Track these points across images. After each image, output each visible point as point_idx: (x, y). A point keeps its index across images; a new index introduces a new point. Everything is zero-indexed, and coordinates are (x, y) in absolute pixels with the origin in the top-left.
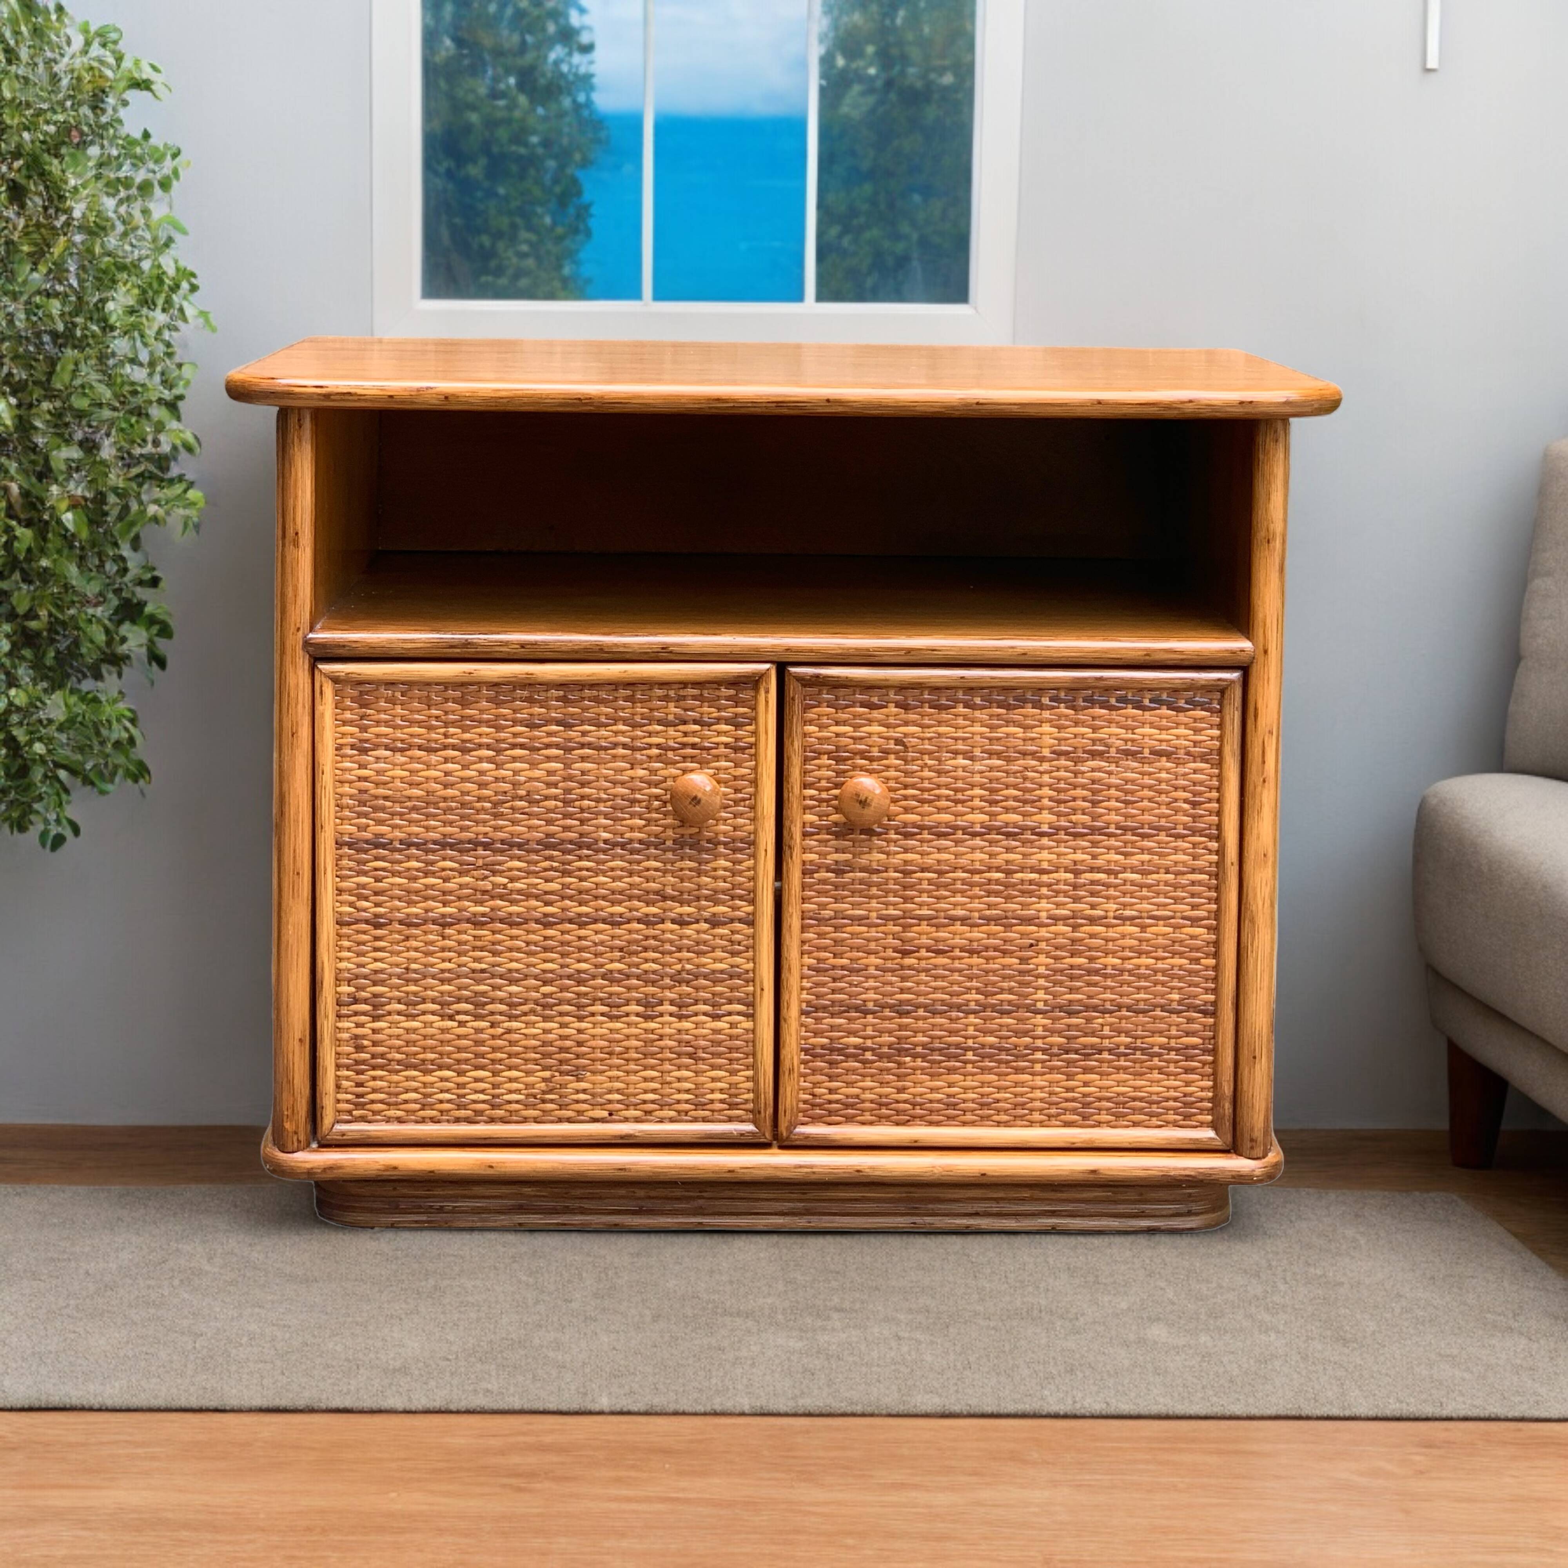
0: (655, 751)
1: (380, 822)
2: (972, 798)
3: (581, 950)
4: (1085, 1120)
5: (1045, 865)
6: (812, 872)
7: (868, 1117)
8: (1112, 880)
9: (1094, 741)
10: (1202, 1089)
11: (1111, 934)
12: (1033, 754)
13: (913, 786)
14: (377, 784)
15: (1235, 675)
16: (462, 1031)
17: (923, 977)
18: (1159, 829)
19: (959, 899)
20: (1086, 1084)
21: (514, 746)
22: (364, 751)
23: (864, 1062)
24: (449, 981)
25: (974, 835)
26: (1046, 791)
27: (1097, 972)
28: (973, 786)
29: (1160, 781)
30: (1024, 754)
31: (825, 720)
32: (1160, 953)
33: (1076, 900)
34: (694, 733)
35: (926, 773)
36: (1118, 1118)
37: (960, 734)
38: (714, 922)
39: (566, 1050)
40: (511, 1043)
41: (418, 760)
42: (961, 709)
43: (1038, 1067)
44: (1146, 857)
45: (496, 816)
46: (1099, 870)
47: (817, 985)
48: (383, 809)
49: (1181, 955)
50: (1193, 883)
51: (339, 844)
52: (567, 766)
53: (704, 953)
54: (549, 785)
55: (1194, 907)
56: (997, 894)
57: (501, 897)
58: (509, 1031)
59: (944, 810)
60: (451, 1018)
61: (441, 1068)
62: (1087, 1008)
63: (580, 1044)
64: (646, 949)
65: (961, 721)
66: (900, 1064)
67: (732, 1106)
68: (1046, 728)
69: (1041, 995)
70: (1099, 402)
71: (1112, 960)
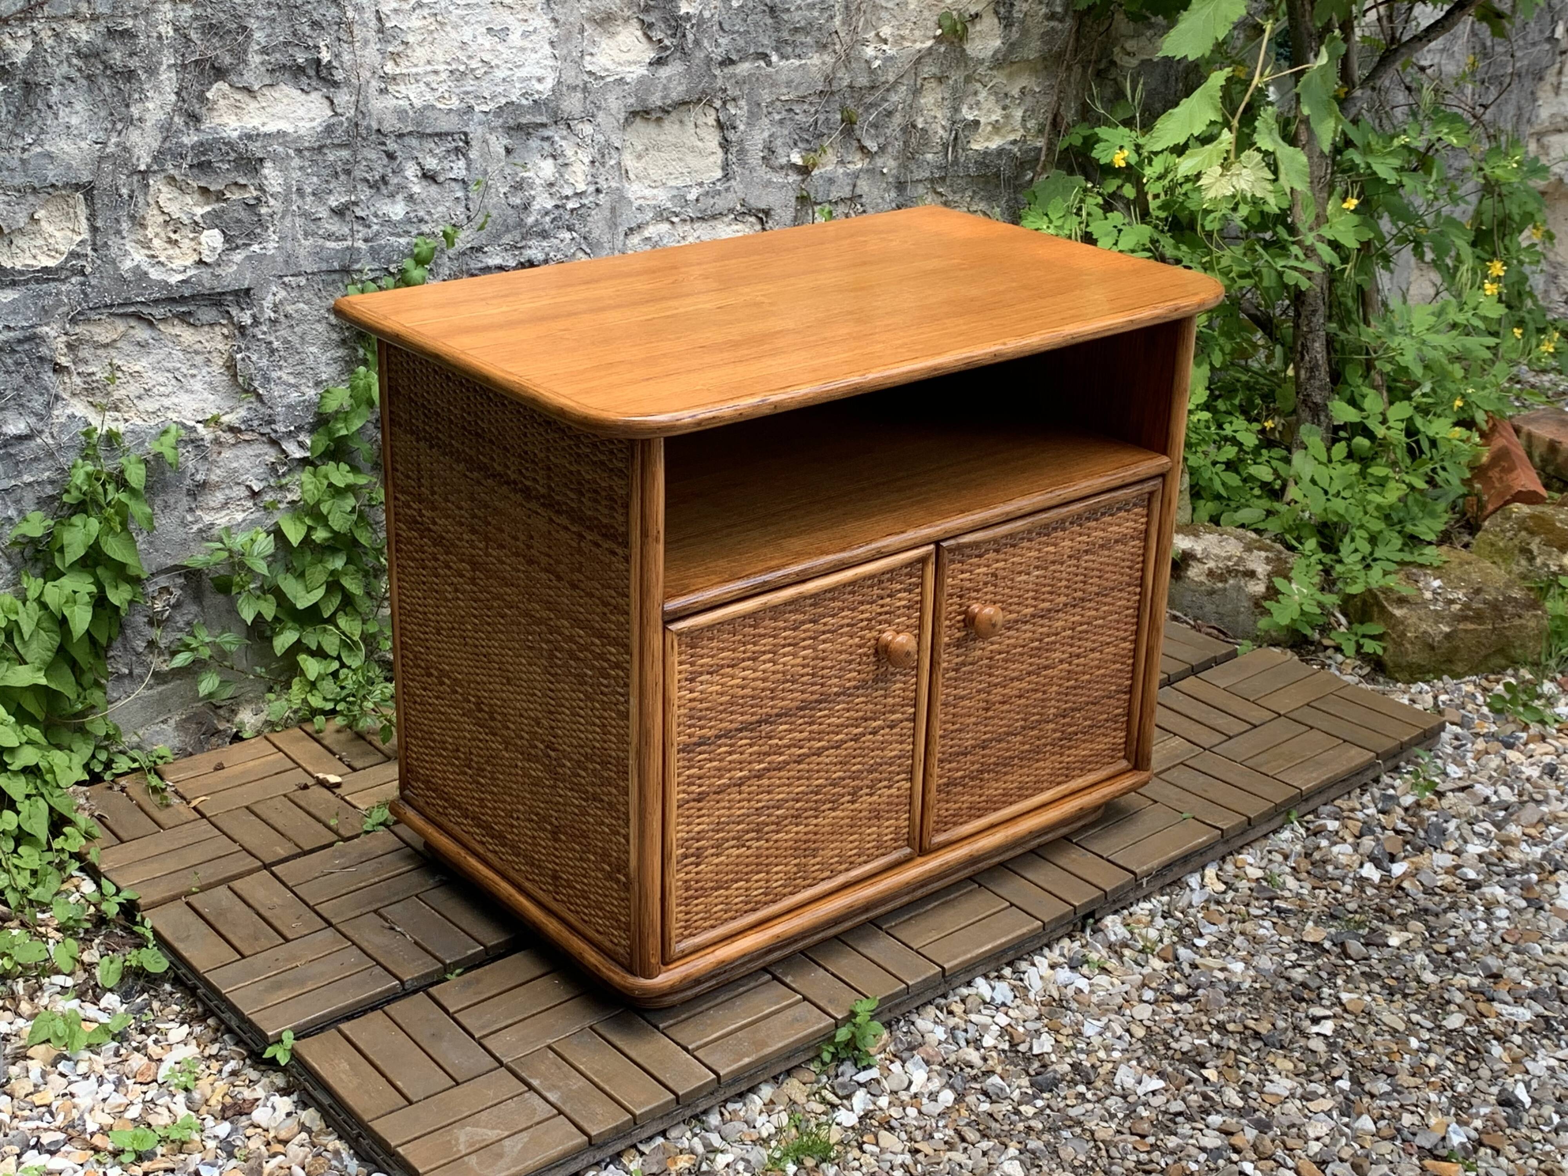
0: (865, 623)
2: (1026, 600)
3: (818, 772)
5: (1059, 630)
6: (945, 674)
7: (964, 819)
8: (1090, 628)
9: (1088, 543)
10: (1121, 738)
11: (1087, 661)
12: (1058, 561)
14: (701, 701)
15: (1160, 481)
16: (749, 852)
17: (996, 721)
18: (1114, 588)
19: (1016, 665)
20: (1068, 756)
21: (784, 646)
22: (693, 680)
23: (963, 785)
24: (742, 822)
25: (1026, 622)
26: (1063, 583)
27: (1078, 687)
28: (1027, 592)
29: (1117, 559)
30: (1054, 562)
31: (956, 572)
32: (1107, 664)
33: (1072, 646)
34: (886, 604)
37: (1023, 560)
38: (892, 726)
39: (808, 841)
40: (777, 849)
41: (726, 675)
42: (1025, 544)
43: (1047, 755)
44: (1106, 608)
45: (773, 699)
46: (1084, 624)
48: (704, 717)
49: (1116, 662)
50: (1127, 617)
51: (679, 751)
52: (814, 650)
53: (886, 748)
55: (1126, 631)
56: (1035, 656)
57: (774, 753)
58: (776, 841)
59: (1013, 611)
60: (743, 846)
61: (736, 882)
62: (1072, 710)
63: (816, 834)
64: (854, 757)
65: (1024, 551)
66: (981, 780)
67: (897, 841)
68: (1066, 542)
69: (1051, 710)
71: (1085, 677)
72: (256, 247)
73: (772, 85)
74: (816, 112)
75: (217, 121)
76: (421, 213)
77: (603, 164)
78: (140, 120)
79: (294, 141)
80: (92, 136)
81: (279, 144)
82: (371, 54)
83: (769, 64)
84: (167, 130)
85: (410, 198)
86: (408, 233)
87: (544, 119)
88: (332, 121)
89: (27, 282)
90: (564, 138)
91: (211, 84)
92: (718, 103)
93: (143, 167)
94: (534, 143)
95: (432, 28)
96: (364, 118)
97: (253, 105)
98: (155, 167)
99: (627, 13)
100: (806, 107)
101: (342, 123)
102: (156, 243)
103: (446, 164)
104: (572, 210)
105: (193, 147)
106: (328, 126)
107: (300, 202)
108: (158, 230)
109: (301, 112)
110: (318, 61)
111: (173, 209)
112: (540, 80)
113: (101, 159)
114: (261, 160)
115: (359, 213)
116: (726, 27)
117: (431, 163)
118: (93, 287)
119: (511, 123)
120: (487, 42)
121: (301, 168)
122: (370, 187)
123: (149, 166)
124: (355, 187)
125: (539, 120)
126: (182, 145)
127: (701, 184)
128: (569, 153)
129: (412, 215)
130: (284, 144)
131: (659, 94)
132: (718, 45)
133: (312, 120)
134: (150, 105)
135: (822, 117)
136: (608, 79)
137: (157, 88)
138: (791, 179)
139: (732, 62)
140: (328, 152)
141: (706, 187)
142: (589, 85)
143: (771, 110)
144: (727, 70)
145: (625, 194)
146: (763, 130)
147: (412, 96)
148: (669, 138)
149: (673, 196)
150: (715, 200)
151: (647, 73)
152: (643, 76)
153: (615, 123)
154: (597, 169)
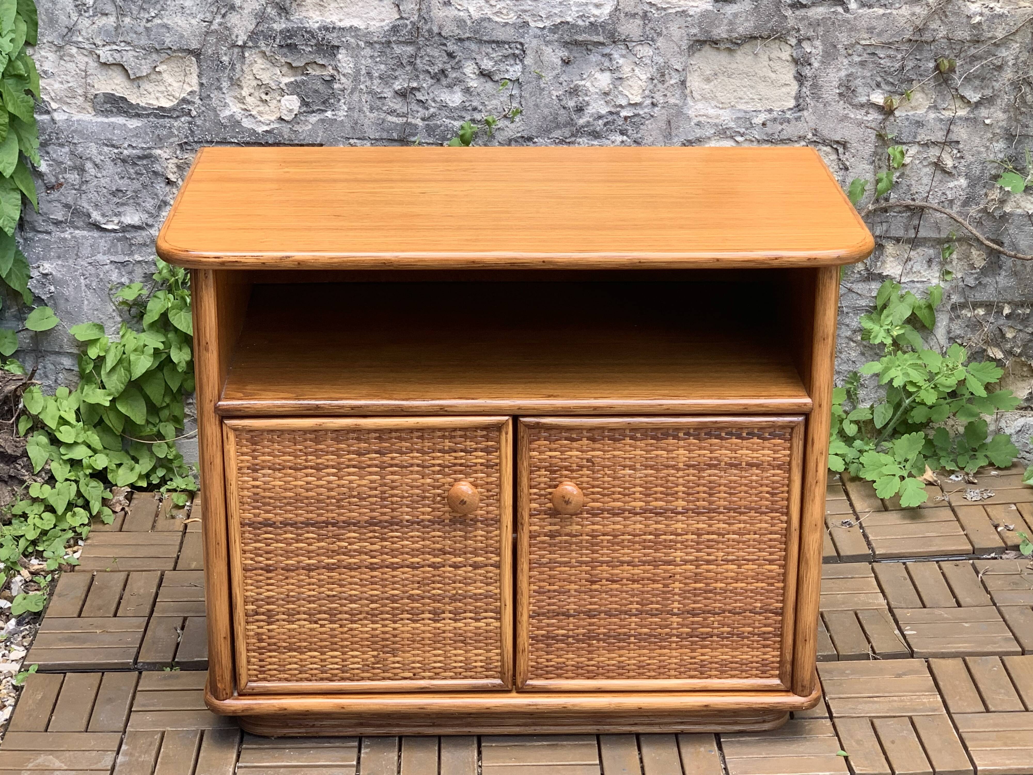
0: (438, 468)
1: (268, 512)
2: (634, 493)
3: (394, 583)
4: (702, 675)
5: (679, 531)
6: (535, 537)
7: (570, 674)
8: (721, 539)
9: (711, 459)
10: (773, 656)
11: (720, 570)
12: (673, 467)
13: (598, 487)
14: (264, 490)
15: (801, 419)
16: (323, 629)
17: (604, 595)
18: (751, 509)
19: (626, 551)
20: (703, 655)
21: (348, 467)
22: (255, 471)
24: (314, 602)
25: (636, 514)
26: (681, 488)
27: (710, 591)
28: (635, 486)
29: (751, 481)
30: (667, 467)
31: (543, 448)
32: (750, 580)
33: (699, 551)
34: (461, 458)
35: (606, 479)
36: (722, 674)
37: (627, 456)
38: (476, 566)
39: (387, 640)
40: (353, 636)
41: (290, 475)
42: (628, 441)
43: (674, 645)
44: (742, 525)
45: (339, 507)
46: (713, 533)
47: (539, 601)
48: (269, 504)
49: (762, 581)
50: (771, 540)
51: (243, 525)
52: (383, 478)
53: (469, 584)
54: (371, 489)
55: (771, 554)
56: (650, 548)
57: (344, 554)
58: (351, 629)
59: (618, 500)
60: (316, 622)
61: (310, 650)
62: (704, 612)
63: (395, 636)
64: (434, 582)
65: (627, 448)
66: (590, 645)
67: (488, 670)
68: (681, 451)
69: (676, 605)
70: (718, 260)
71: (719, 585)
72: (329, 114)
73: (850, 30)
74: (903, 58)
75: (304, 14)
76: (475, 104)
77: (663, 82)
78: (240, 7)
79: (365, 35)
80: (201, 16)
81: (352, 37)
83: (847, 10)
84: (261, 17)
85: (467, 91)
86: (462, 118)
87: (601, 39)
88: (398, 23)
89: (148, 115)
90: (623, 56)
92: (793, 41)
93: (240, 43)
94: (594, 58)
96: (426, 22)
98: (250, 44)
100: (891, 52)
101: (407, 25)
102: (249, 100)
103: (503, 67)
104: (626, 118)
105: (281, 32)
106: (394, 27)
107: (369, 83)
108: (252, 91)
109: (373, 14)
111: (265, 77)
112: (598, 6)
113: (207, 33)
114: (338, 47)
115: (419, 96)
117: (487, 64)
118: (198, 126)
119: (567, 38)
121: (371, 57)
122: (432, 78)
123: (245, 43)
124: (417, 76)
125: (595, 39)
126: (272, 29)
127: (770, 111)
128: (626, 70)
129: (467, 104)
130: (356, 37)
131: (724, 28)
133: (383, 20)
135: (910, 64)
136: (670, 11)
138: (870, 117)
139: (804, 6)
140: (395, 46)
141: (775, 114)
142: (649, 14)
143: (850, 52)
144: (797, 13)
145: (685, 110)
146: (840, 69)
147: (471, 10)
148: (741, 67)
149: (739, 118)
150: (784, 126)
151: (711, 8)
152: (707, 11)
153: (676, 49)
154: (655, 86)
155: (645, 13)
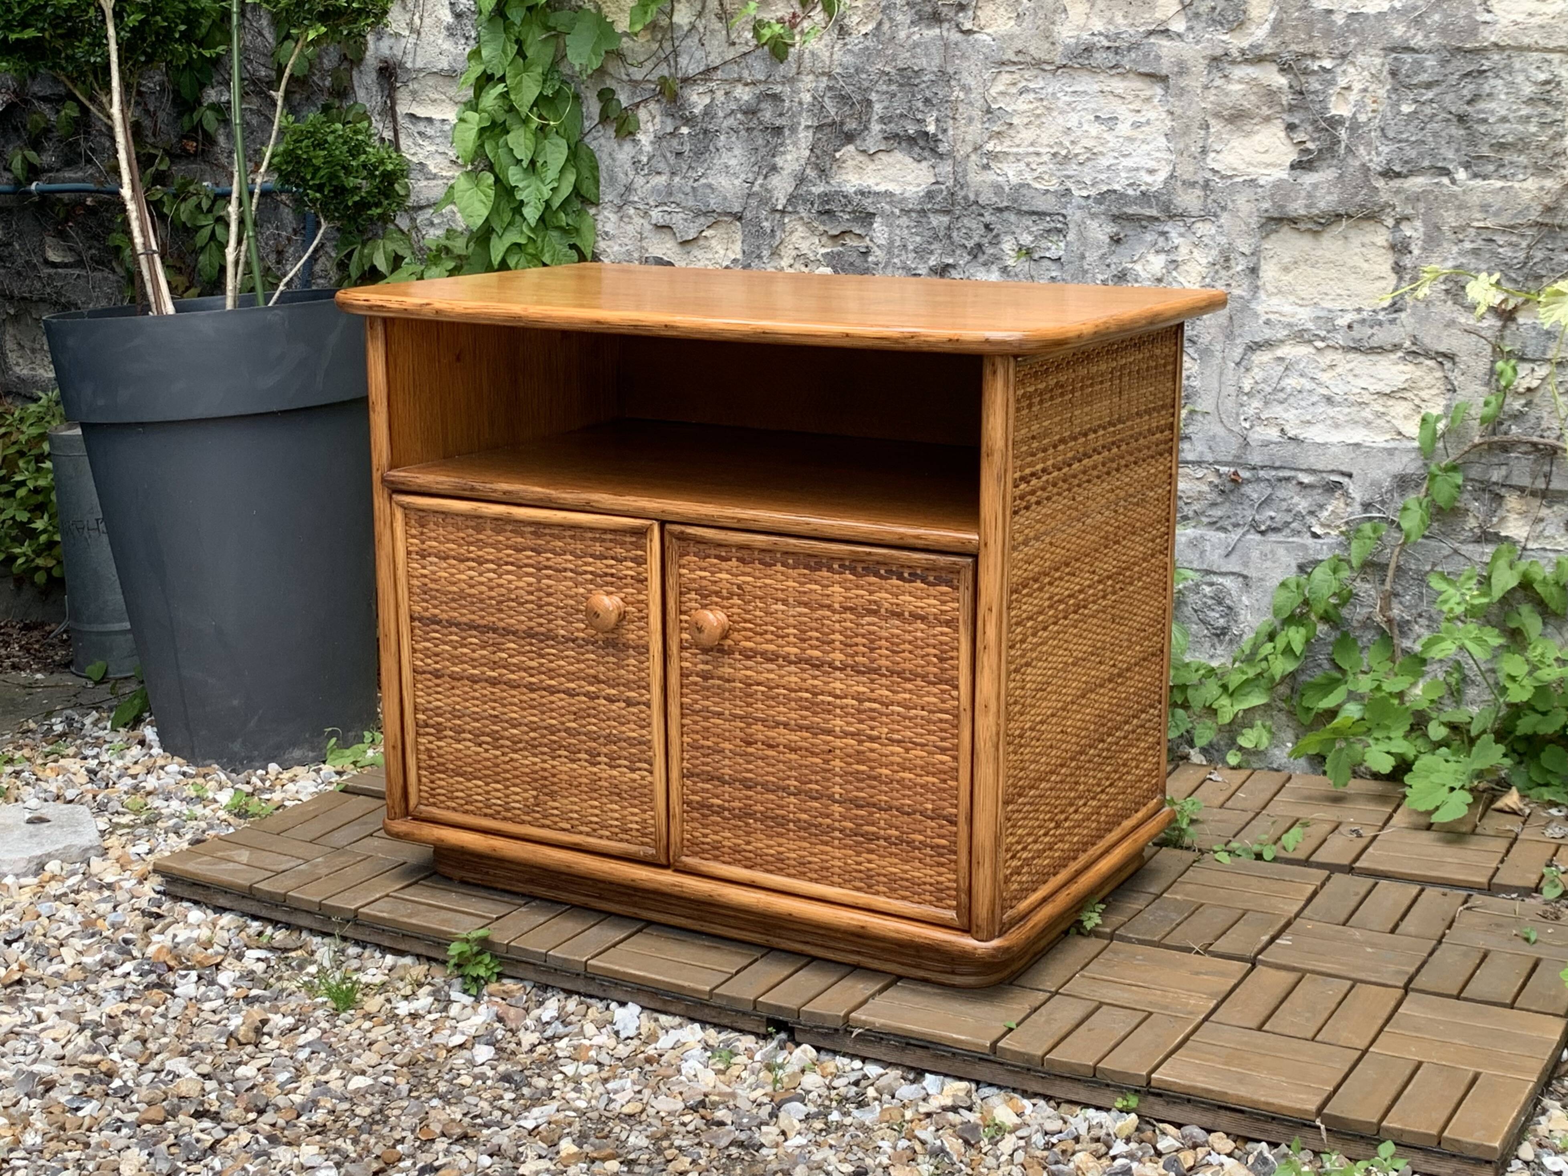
0: (589, 577)
1: (435, 607)
2: (788, 635)
3: (552, 710)
4: (869, 889)
5: (838, 692)
6: (688, 676)
7: (727, 858)
8: (884, 710)
9: (870, 601)
10: (950, 880)
11: (885, 751)
12: (829, 607)
13: (750, 621)
14: (432, 580)
15: (970, 560)
16: (487, 755)
17: (760, 762)
18: (917, 675)
19: (782, 709)
20: (870, 862)
21: (507, 564)
22: (424, 557)
23: (724, 818)
24: (477, 720)
25: (791, 663)
26: (837, 636)
27: (875, 778)
28: (788, 626)
29: (916, 638)
30: (822, 606)
31: (692, 566)
32: (919, 771)
33: (861, 721)
34: (612, 566)
35: (758, 613)
36: (891, 891)
37: (779, 586)
38: (629, 703)
39: (546, 778)
40: (516, 769)
41: (453, 566)
42: (779, 567)
43: (836, 842)
44: (907, 696)
45: (501, 611)
46: (874, 701)
47: (693, 757)
48: (436, 598)
49: (934, 775)
50: (941, 721)
51: (411, 618)
52: (539, 581)
53: (623, 724)
54: (528, 593)
55: (943, 739)
56: (807, 709)
57: (504, 667)
58: (512, 760)
59: (771, 641)
60: (480, 745)
61: (476, 778)
62: (869, 805)
63: (554, 776)
64: (589, 716)
65: (779, 576)
66: (747, 825)
67: (644, 835)
68: (837, 588)
69: (837, 789)
71: (885, 771)
73: (1460, 207)
74: (1529, 247)
75: (844, 177)
77: (1228, 268)
78: (781, 168)
79: (900, 202)
80: (743, 176)
82: (974, 132)
83: (1453, 182)
84: (801, 180)
85: (1004, 270)
87: (1154, 213)
88: (934, 187)
90: (1182, 235)
91: (843, 145)
92: (1390, 222)
93: (780, 207)
94: (1149, 237)
95: (1038, 112)
96: (962, 188)
97: (872, 166)
98: (790, 209)
99: (1265, 111)
100: (1514, 239)
101: (942, 191)
103: (1044, 244)
105: (819, 196)
106: (929, 192)
107: (903, 257)
108: (792, 261)
109: (910, 178)
110: (926, 134)
111: (804, 247)
112: (1151, 172)
113: (749, 195)
114: (874, 215)
115: (954, 274)
116: (1391, 134)
117: (1026, 239)
119: (1115, 211)
120: (1095, 129)
121: (907, 227)
122: (968, 254)
123: (785, 207)
124: (953, 251)
125: (1148, 212)
126: (810, 193)
127: (1359, 310)
128: (1183, 252)
130: (890, 203)
131: (1301, 202)
132: (1378, 154)
133: (919, 185)
134: (789, 157)
135: (1538, 255)
136: (1236, 180)
137: (795, 144)
138: (1486, 324)
139: (1398, 175)
140: (931, 215)
141: (1365, 314)
142: (1212, 183)
143: (1461, 237)
144: (1391, 183)
145: (1253, 305)
146: (1446, 259)
147: (1011, 174)
148: (1328, 254)
149: (1319, 318)
150: (1374, 331)
151: (1286, 177)
152: (1280, 180)
153: (1244, 228)
154: (1217, 272)
155: (1207, 182)
